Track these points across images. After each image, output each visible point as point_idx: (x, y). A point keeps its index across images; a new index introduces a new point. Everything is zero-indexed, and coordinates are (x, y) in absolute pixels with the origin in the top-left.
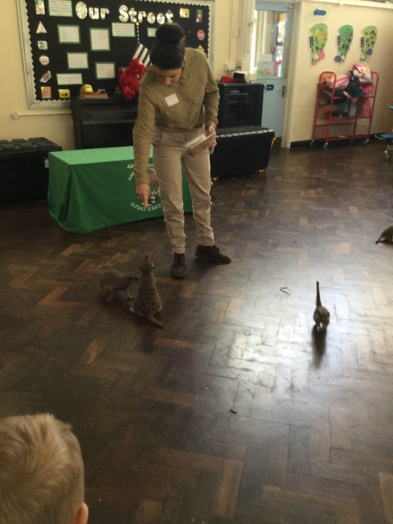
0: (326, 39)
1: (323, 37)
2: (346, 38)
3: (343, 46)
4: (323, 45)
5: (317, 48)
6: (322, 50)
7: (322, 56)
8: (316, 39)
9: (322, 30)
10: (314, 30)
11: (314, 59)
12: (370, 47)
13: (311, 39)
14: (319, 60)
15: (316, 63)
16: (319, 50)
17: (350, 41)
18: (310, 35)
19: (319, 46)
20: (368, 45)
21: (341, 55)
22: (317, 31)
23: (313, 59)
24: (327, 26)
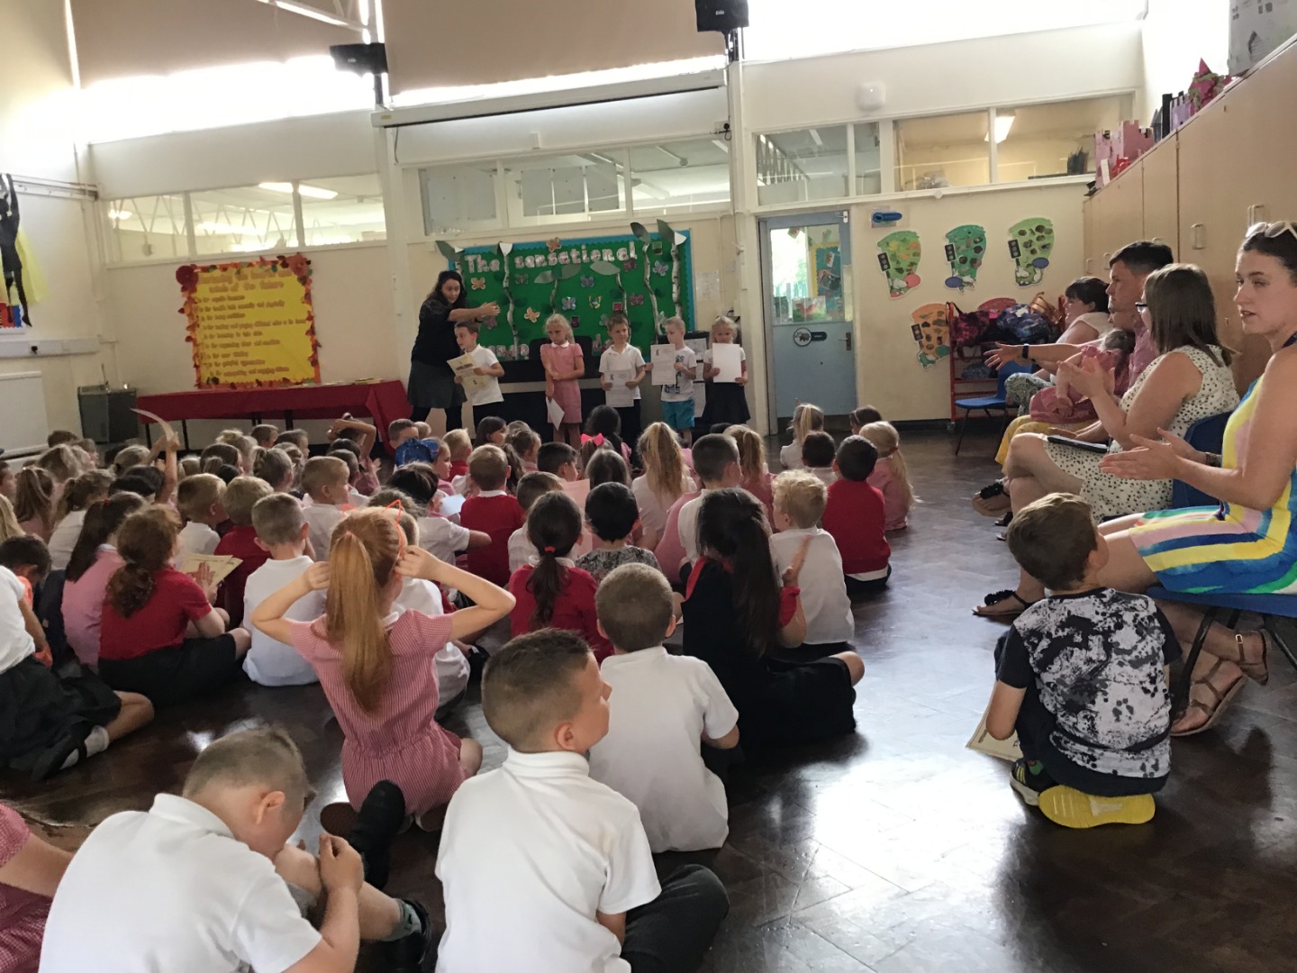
0: (917, 254)
1: (912, 251)
2: (968, 246)
3: (964, 261)
4: (912, 264)
5: (900, 270)
6: (910, 272)
7: (914, 282)
8: (894, 256)
9: (904, 241)
10: (888, 243)
11: (895, 287)
12: (1039, 254)
13: (883, 259)
14: (908, 287)
15: (900, 294)
16: (905, 273)
17: (979, 250)
18: (881, 252)
19: (904, 265)
20: (1033, 252)
21: (962, 274)
22: (894, 245)
23: (892, 288)
24: (915, 233)
